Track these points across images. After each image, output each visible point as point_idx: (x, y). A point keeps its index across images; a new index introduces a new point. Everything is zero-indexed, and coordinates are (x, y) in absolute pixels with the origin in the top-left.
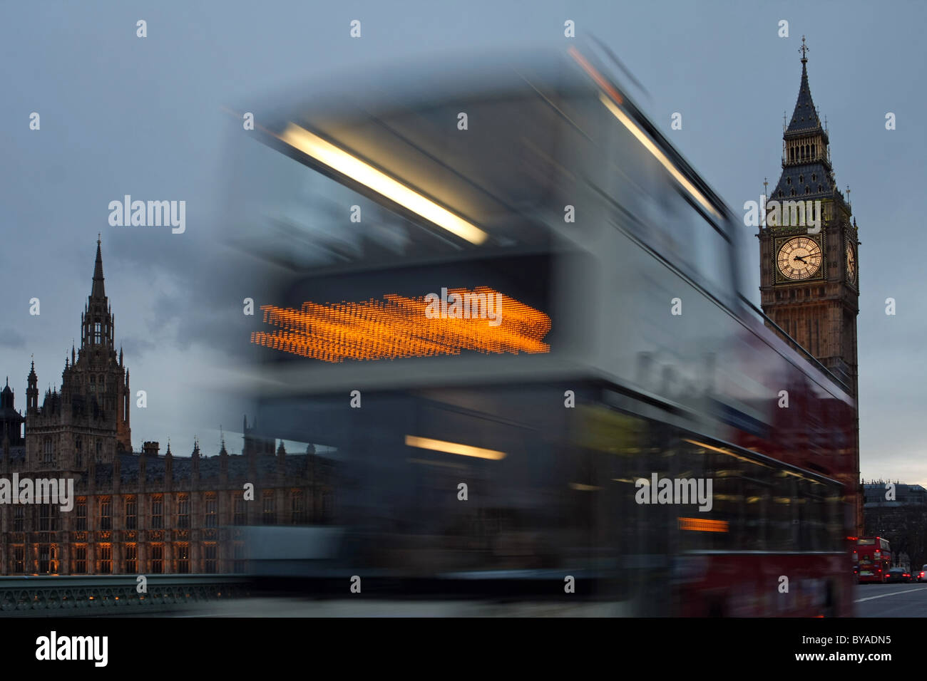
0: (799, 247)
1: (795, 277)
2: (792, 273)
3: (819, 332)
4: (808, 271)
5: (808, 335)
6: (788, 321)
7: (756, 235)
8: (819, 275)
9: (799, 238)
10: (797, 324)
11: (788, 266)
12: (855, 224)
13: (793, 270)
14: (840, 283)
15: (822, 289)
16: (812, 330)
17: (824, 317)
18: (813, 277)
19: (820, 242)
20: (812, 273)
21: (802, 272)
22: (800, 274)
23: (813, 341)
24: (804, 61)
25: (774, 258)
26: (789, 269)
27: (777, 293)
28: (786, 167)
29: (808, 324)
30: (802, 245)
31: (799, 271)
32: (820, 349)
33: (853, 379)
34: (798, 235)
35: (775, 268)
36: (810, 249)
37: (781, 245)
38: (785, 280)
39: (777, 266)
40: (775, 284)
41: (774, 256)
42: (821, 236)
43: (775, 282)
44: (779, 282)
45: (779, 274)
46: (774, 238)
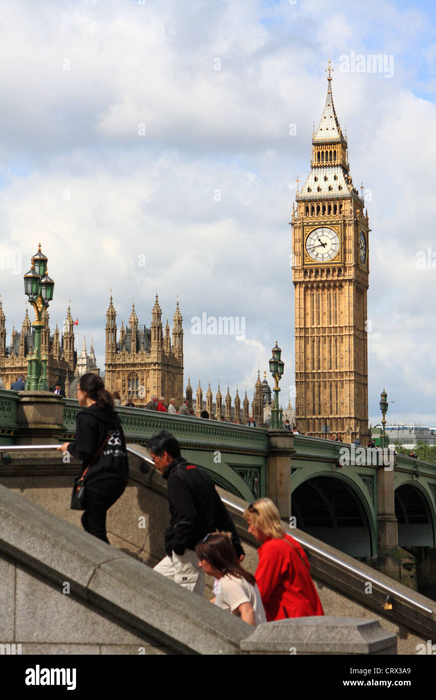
0: (323, 235)
1: (319, 260)
2: (317, 256)
3: (337, 305)
4: (329, 255)
5: (329, 307)
6: (313, 295)
7: (290, 223)
8: (337, 259)
9: (323, 227)
10: (321, 297)
11: (314, 250)
12: (367, 214)
13: (317, 254)
14: (354, 266)
15: (340, 270)
16: (332, 304)
17: (341, 293)
18: (333, 260)
19: (338, 232)
20: (333, 257)
21: (325, 256)
22: (323, 257)
23: (332, 312)
24: (330, 80)
25: (303, 243)
26: (315, 253)
27: (306, 272)
28: (313, 168)
29: (329, 298)
30: (325, 233)
31: (323, 255)
32: (338, 319)
33: (364, 343)
34: (322, 226)
35: (303, 251)
36: (331, 237)
37: (309, 233)
38: (312, 261)
39: (305, 249)
40: (304, 264)
41: (303, 241)
42: (340, 227)
43: (304, 262)
44: (307, 263)
45: (307, 256)
46: (304, 226)
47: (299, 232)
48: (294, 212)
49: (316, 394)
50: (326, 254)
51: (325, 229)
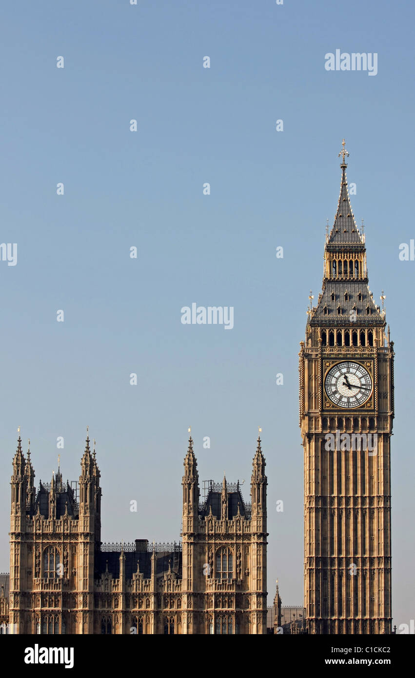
0: (348, 372)
1: (343, 405)
2: (340, 399)
4: (357, 400)
5: (354, 469)
8: (369, 405)
9: (348, 362)
10: (343, 456)
11: (336, 392)
13: (341, 397)
15: (372, 420)
16: (359, 465)
18: (363, 406)
19: (370, 370)
20: (362, 402)
21: (351, 400)
22: (349, 402)
23: (359, 477)
24: (344, 168)
25: (322, 381)
26: (337, 396)
27: (325, 420)
28: (327, 281)
30: (351, 370)
31: (348, 398)
32: (367, 486)
34: (348, 360)
35: (322, 391)
36: (360, 375)
37: (329, 368)
38: (333, 406)
39: (324, 389)
40: (322, 410)
41: (322, 379)
42: (372, 363)
43: (322, 407)
44: (327, 409)
45: (326, 400)
46: (322, 359)
47: (316, 367)
48: (308, 340)
49: (336, 586)
50: (352, 397)
51: (351, 365)
